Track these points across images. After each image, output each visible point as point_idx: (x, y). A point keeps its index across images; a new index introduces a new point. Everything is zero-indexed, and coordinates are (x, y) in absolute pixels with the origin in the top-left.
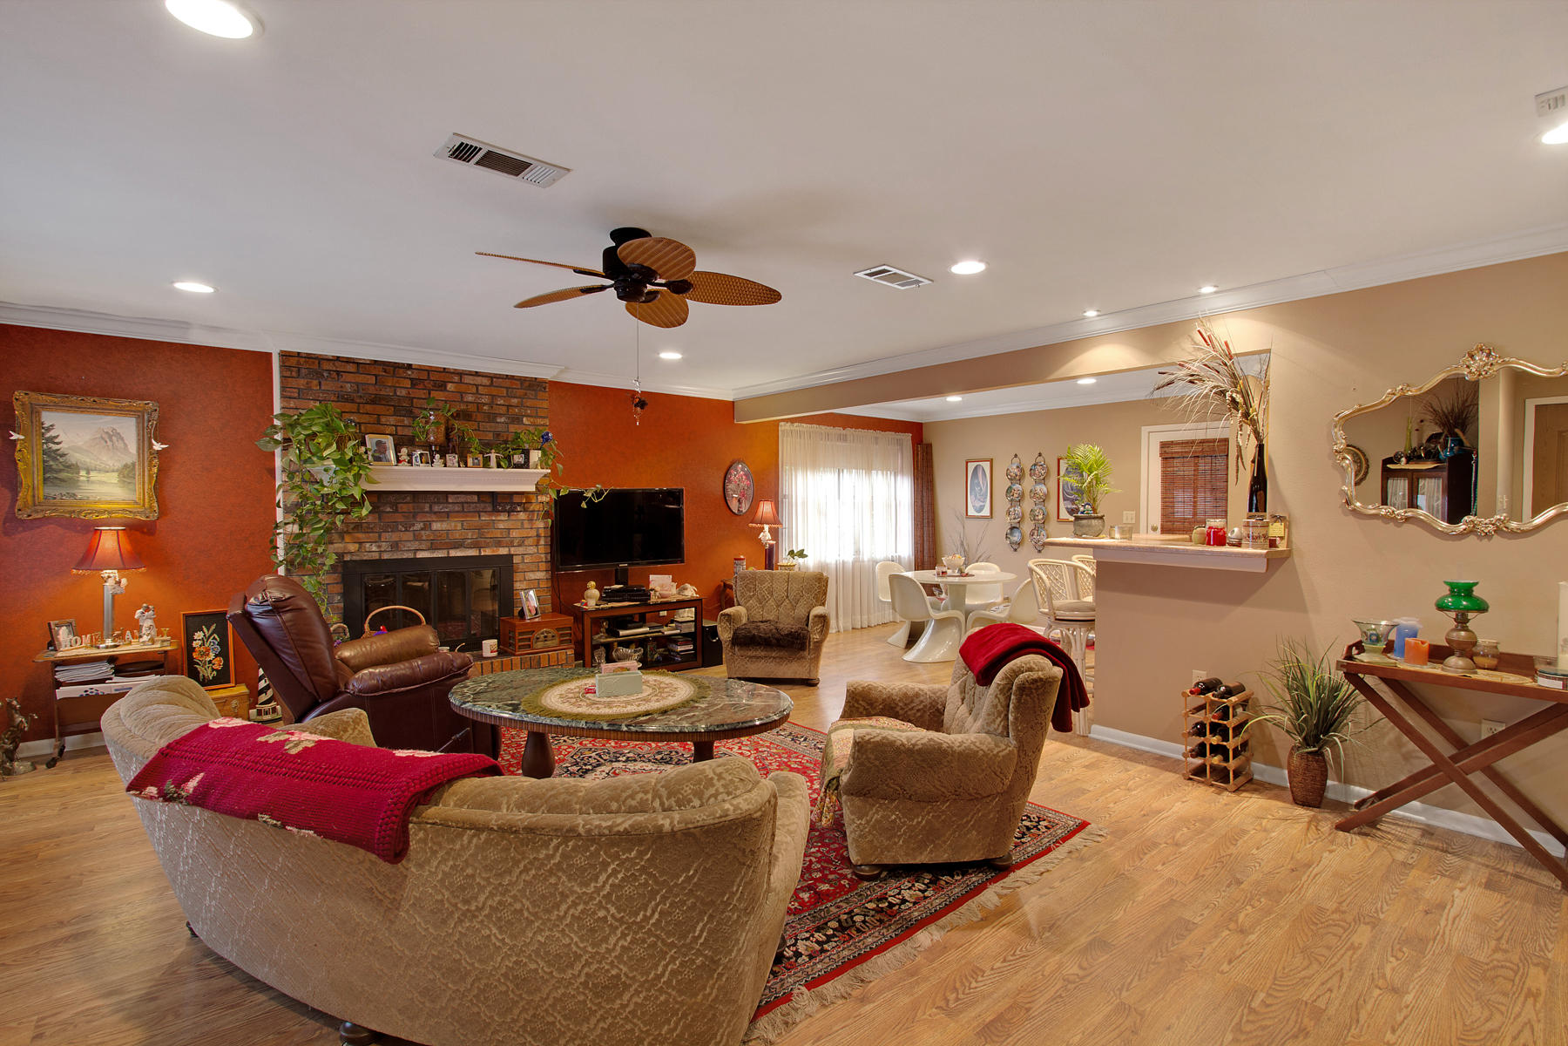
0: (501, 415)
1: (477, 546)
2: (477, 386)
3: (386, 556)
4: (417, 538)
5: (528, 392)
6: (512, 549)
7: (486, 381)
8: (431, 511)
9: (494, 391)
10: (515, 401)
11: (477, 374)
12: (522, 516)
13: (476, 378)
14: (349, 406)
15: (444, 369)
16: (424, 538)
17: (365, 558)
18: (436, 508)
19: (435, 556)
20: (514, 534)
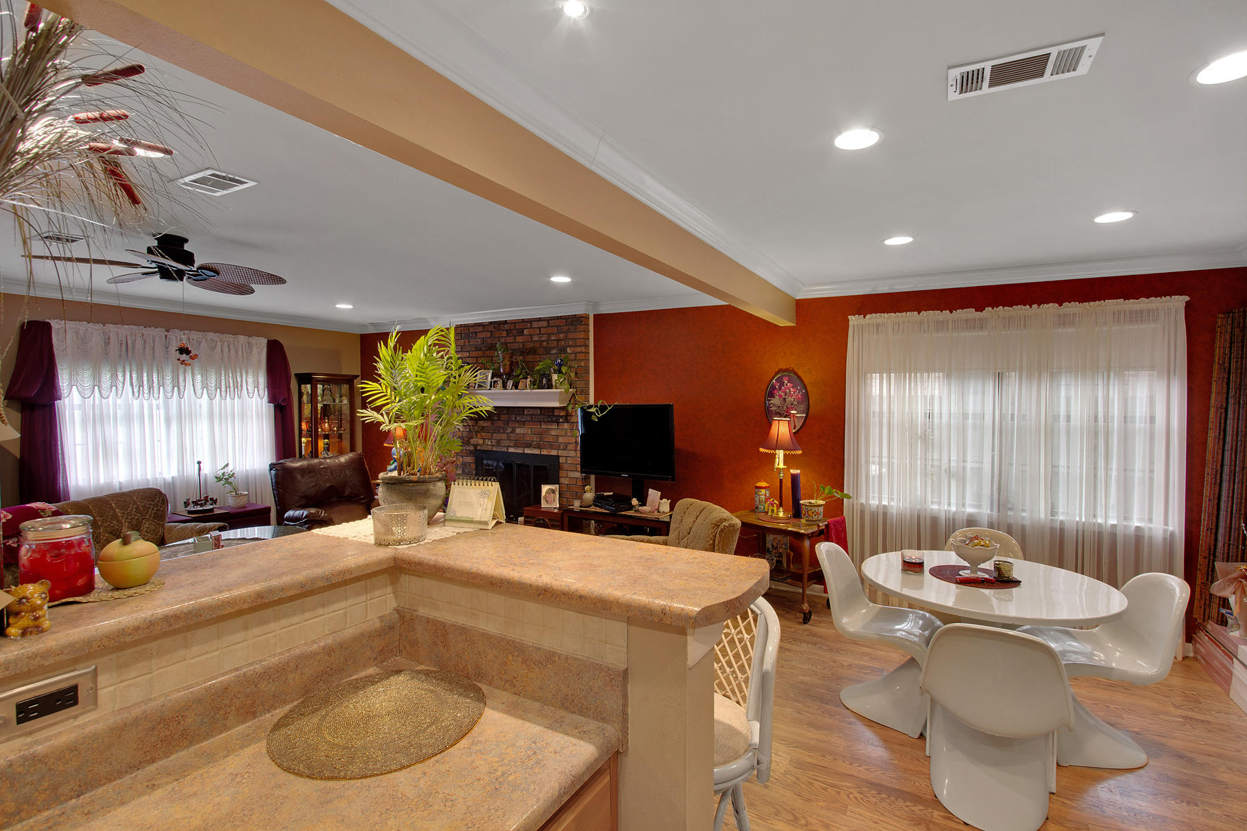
0: (554, 348)
1: (539, 447)
2: (540, 328)
3: (494, 449)
4: (509, 438)
5: (571, 327)
6: (560, 451)
7: (545, 324)
8: (516, 421)
9: (550, 330)
10: (562, 336)
11: (540, 319)
12: (566, 426)
13: (541, 323)
14: (480, 353)
15: (523, 320)
16: (512, 438)
17: (486, 449)
18: (518, 418)
19: (517, 451)
20: (561, 440)
